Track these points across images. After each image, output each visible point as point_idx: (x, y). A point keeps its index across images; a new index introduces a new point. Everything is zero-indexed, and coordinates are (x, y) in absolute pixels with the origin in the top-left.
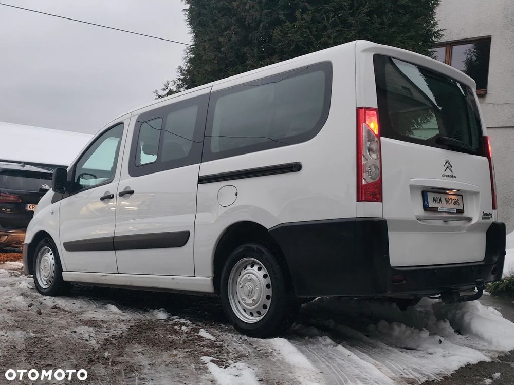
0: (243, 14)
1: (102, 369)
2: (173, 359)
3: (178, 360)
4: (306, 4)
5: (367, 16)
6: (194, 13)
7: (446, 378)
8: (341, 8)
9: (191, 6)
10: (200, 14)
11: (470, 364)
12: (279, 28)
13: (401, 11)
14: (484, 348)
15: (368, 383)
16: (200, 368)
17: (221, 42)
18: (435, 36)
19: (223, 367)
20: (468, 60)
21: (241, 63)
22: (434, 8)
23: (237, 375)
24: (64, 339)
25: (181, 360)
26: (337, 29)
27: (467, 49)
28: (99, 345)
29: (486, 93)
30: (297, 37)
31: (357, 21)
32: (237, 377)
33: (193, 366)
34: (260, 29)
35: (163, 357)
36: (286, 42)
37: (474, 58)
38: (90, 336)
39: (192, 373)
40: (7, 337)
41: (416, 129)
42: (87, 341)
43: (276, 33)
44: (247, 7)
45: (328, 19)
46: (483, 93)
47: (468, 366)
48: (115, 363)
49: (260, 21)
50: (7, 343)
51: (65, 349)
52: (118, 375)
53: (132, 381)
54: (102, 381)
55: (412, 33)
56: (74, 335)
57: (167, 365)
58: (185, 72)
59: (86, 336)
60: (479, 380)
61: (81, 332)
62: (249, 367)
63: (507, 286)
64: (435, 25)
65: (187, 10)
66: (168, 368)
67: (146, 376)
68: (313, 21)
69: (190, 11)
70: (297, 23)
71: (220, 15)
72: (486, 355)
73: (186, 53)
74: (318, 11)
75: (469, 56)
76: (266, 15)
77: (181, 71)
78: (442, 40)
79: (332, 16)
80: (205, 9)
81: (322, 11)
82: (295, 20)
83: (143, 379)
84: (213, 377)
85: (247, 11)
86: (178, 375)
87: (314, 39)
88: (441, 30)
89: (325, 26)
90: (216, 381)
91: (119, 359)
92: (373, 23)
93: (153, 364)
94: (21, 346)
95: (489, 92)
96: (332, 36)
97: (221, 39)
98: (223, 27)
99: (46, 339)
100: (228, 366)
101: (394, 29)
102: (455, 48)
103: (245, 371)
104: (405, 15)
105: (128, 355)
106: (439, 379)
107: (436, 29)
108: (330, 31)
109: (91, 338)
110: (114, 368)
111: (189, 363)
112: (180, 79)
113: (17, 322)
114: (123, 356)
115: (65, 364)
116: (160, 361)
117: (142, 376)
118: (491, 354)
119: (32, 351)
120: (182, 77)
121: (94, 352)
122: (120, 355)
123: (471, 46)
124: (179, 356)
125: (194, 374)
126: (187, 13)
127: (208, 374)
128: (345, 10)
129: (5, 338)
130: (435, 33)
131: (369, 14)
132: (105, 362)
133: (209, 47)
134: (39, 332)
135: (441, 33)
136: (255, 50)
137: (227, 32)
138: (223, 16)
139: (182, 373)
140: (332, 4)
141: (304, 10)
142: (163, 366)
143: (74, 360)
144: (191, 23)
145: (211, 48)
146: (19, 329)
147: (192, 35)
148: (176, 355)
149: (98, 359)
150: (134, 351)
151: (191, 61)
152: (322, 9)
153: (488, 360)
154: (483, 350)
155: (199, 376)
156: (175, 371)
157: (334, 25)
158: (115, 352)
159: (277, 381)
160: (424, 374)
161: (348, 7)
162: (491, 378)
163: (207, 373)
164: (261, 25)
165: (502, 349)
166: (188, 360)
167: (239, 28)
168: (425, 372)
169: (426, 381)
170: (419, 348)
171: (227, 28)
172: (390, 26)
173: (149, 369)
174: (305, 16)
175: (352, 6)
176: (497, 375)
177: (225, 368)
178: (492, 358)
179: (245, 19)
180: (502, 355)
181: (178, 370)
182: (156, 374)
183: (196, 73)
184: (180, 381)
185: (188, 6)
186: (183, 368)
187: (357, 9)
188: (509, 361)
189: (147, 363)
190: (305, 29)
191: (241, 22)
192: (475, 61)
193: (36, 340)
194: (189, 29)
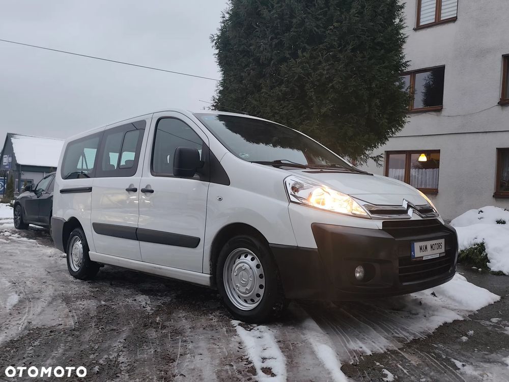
0: (258, 55)
1: (153, 333)
2: (209, 323)
3: (213, 324)
4: (306, 45)
5: (352, 52)
6: (223, 56)
7: (429, 336)
8: (332, 46)
9: (220, 51)
10: (226, 57)
11: (447, 323)
12: (285, 64)
13: (378, 48)
14: (456, 308)
15: (367, 343)
16: (230, 331)
17: (242, 76)
18: (403, 66)
19: (249, 329)
20: (426, 84)
21: (258, 91)
22: (402, 45)
23: (260, 337)
24: (126, 306)
25: (216, 323)
26: (330, 63)
27: (426, 76)
28: (153, 311)
29: (442, 108)
30: (299, 70)
31: (344, 57)
32: (260, 339)
33: (225, 329)
34: (271, 65)
35: (201, 321)
36: (291, 74)
37: (431, 83)
38: (146, 303)
39: (224, 336)
40: (83, 305)
41: (390, 137)
42: (144, 307)
43: (283, 67)
44: (261, 49)
45: (322, 56)
46: (439, 108)
47: (445, 324)
48: (164, 327)
49: (271, 59)
50: (83, 310)
51: (126, 315)
52: (166, 337)
53: (176, 343)
54: (153, 343)
55: (386, 64)
56: (134, 303)
57: (204, 329)
58: (217, 101)
59: (143, 303)
60: (457, 338)
61: (140, 300)
62: (269, 330)
63: (467, 255)
64: (402, 58)
65: (217, 54)
66: (205, 331)
67: (187, 338)
68: (311, 57)
69: (219, 55)
70: (299, 60)
71: (241, 56)
72: (459, 314)
73: (217, 86)
74: (315, 50)
75: (428, 81)
76: (276, 54)
77: (214, 100)
78: (409, 69)
79: (325, 53)
80: (231, 52)
81: (318, 50)
82: (297, 57)
83: (185, 341)
84: (240, 340)
85: (262, 52)
86: (212, 338)
87: (312, 71)
88: (408, 61)
89: (320, 61)
90: (243, 343)
91: (167, 323)
92: (357, 58)
93: (193, 328)
94: (93, 313)
95: (444, 107)
96: (326, 68)
97: (243, 74)
98: (243, 65)
99: (113, 307)
100: (252, 329)
101: (373, 61)
102: (417, 75)
103: (266, 333)
104: (381, 50)
105: (174, 320)
106: (424, 337)
107: (404, 61)
108: (324, 64)
109: (147, 306)
110: (163, 332)
111: (222, 326)
112: (213, 106)
113: (93, 292)
114: (170, 320)
115: (125, 328)
116: (199, 324)
117: (184, 339)
118: (462, 314)
119: (101, 317)
120: (215, 104)
121: (148, 317)
122: (169, 319)
123: (429, 73)
124: (214, 320)
125: (226, 336)
126: (217, 56)
127: (236, 337)
128: (335, 48)
129: (81, 306)
130: (403, 63)
131: (353, 50)
132: (155, 326)
133: (234, 80)
134: (109, 300)
135: (408, 63)
136: (268, 81)
137: (247, 69)
138: (243, 57)
139: (216, 336)
140: (325, 44)
141: (304, 50)
142: (202, 329)
143: (133, 325)
144: (220, 64)
145: (236, 81)
146: (94, 298)
147: (221, 73)
148: (212, 320)
149: (151, 323)
150: (179, 316)
151: (220, 92)
152: (317, 48)
153: (461, 318)
154: (455, 310)
155: (230, 338)
156: (210, 333)
157: (327, 60)
158: (165, 317)
159: (292, 342)
160: (411, 333)
161: (337, 45)
162: (466, 335)
163: (235, 335)
164: (272, 62)
165: (470, 309)
166: (221, 323)
167: (255, 65)
168: (412, 331)
169: (413, 339)
170: (404, 309)
171: (247, 66)
172: (370, 59)
173: (191, 332)
174: (305, 54)
175: (340, 45)
176: (471, 332)
177: (250, 331)
178: (464, 317)
179: (260, 58)
180: (472, 314)
181: (213, 333)
182: (196, 336)
183: (224, 101)
184: (214, 343)
185: (217, 51)
186: (217, 331)
187: (345, 46)
188: (478, 319)
189: (189, 326)
190: (305, 63)
191: (257, 60)
192: (433, 84)
193: (106, 307)
194: (218, 68)
